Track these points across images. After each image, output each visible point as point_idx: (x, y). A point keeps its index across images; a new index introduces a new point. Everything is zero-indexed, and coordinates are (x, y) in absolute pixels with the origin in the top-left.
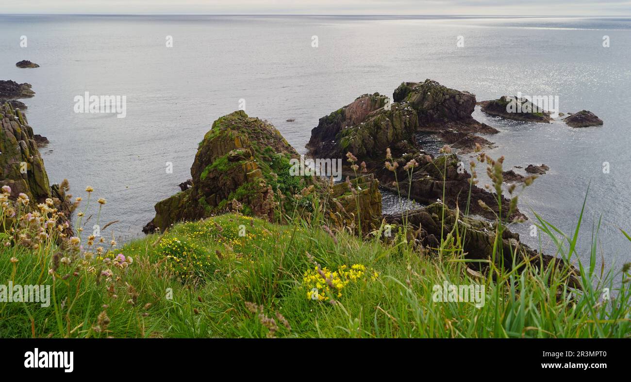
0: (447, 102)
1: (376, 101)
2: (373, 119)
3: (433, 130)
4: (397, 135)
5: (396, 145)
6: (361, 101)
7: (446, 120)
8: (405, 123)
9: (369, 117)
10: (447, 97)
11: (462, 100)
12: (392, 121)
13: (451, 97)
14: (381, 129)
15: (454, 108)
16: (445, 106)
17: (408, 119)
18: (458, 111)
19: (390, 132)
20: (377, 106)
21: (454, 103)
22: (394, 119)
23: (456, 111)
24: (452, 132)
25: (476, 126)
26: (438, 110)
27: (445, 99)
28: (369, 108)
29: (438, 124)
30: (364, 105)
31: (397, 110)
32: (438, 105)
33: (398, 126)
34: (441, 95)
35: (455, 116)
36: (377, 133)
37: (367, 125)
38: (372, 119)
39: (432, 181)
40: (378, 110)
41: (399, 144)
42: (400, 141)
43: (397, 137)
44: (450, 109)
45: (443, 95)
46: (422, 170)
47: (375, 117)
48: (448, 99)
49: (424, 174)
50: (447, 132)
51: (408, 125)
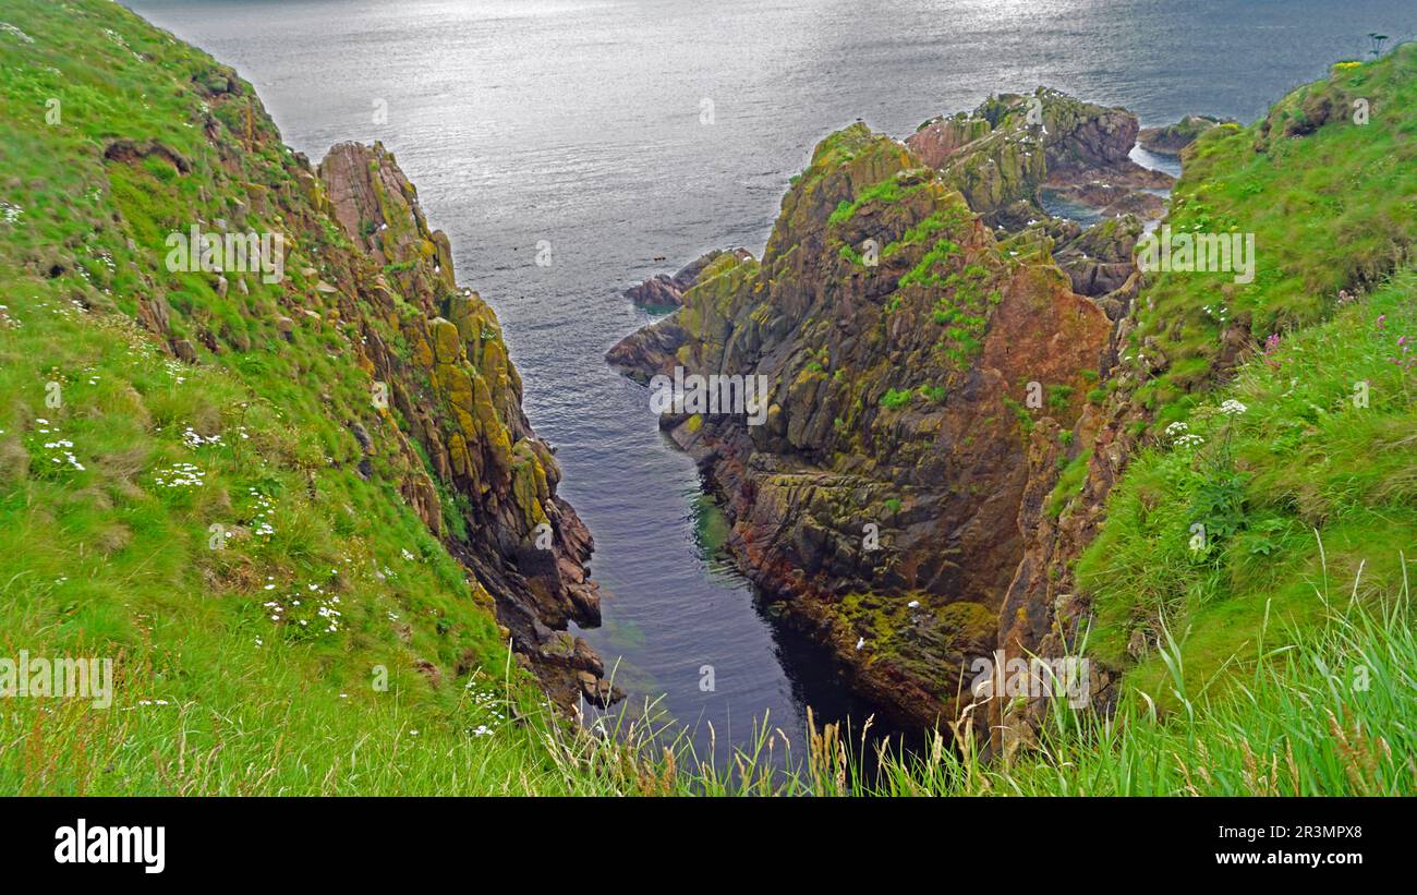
0: (1083, 129)
1: (963, 129)
2: (963, 161)
3: (1058, 187)
4: (1008, 190)
5: (1008, 210)
6: (934, 130)
7: (1082, 165)
8: (1023, 167)
9: (952, 158)
10: (1084, 120)
11: (1112, 126)
12: (999, 164)
13: (1090, 120)
14: (979, 179)
15: (1096, 143)
16: (1079, 139)
17: (1029, 160)
18: (1105, 147)
19: (997, 186)
20: (965, 138)
21: (1096, 132)
22: (1003, 160)
23: (1101, 149)
24: (1098, 187)
25: (1142, 175)
26: (1064, 147)
27: (1079, 125)
28: (951, 142)
29: (1069, 174)
30: (941, 139)
31: (1007, 142)
32: (1064, 137)
33: (1011, 174)
34: (1072, 116)
35: (1099, 158)
36: (971, 187)
37: (954, 172)
38: (958, 163)
39: (1094, 265)
40: (970, 145)
41: (1013, 207)
42: (1015, 201)
43: (1010, 195)
44: (1088, 144)
45: (1076, 116)
46: (1070, 247)
47: (966, 158)
48: (1086, 125)
49: (1075, 253)
50: (1089, 188)
51: (1028, 171)
